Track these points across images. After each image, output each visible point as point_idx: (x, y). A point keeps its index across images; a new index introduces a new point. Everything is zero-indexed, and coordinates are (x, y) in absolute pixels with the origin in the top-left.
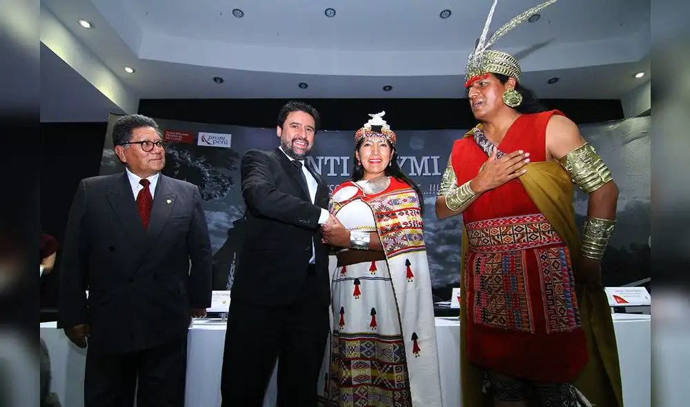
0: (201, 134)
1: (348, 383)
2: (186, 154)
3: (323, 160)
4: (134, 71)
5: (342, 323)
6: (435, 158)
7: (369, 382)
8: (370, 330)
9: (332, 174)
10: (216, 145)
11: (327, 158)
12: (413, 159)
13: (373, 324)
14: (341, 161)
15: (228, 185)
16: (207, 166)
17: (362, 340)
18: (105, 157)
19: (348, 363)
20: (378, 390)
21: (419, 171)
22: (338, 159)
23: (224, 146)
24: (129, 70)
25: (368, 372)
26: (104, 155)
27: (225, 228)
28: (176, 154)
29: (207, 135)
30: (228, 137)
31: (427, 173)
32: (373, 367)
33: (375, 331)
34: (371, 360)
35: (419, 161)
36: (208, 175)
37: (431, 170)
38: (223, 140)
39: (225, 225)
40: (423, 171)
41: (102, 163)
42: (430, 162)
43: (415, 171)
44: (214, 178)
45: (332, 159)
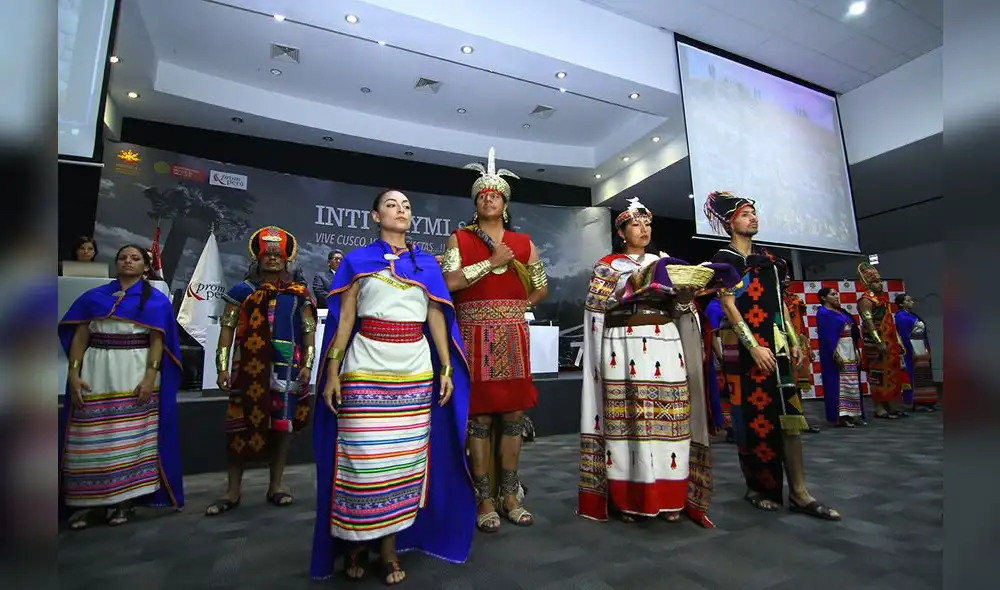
0: (213, 173)
1: (642, 417)
2: (196, 192)
3: (344, 212)
4: (139, 96)
5: (633, 372)
6: (447, 221)
7: (652, 417)
8: (654, 379)
9: (353, 225)
10: (231, 186)
11: (348, 211)
12: (428, 220)
13: (658, 373)
14: (362, 214)
15: (245, 229)
16: (220, 208)
17: (649, 386)
18: (104, 189)
19: (641, 402)
20: (661, 423)
21: (433, 231)
22: (358, 212)
23: (240, 187)
24: (133, 95)
25: (652, 410)
26: (101, 186)
27: (243, 271)
28: (186, 192)
29: (220, 174)
30: (244, 179)
31: (439, 234)
32: (655, 406)
33: (658, 379)
34: (654, 401)
35: (433, 222)
36: (223, 216)
37: (443, 231)
38: (238, 181)
39: (241, 267)
40: (436, 231)
41: (100, 194)
42: (442, 223)
43: (429, 231)
44: (231, 220)
45: (353, 212)
